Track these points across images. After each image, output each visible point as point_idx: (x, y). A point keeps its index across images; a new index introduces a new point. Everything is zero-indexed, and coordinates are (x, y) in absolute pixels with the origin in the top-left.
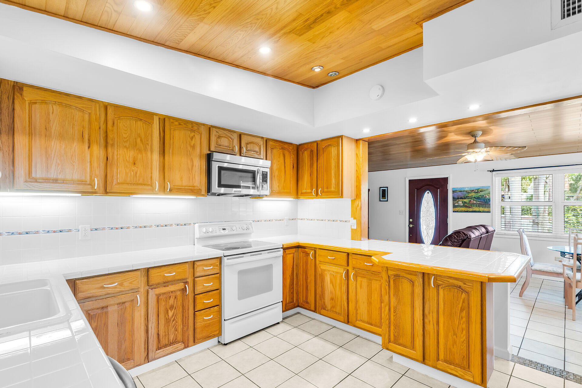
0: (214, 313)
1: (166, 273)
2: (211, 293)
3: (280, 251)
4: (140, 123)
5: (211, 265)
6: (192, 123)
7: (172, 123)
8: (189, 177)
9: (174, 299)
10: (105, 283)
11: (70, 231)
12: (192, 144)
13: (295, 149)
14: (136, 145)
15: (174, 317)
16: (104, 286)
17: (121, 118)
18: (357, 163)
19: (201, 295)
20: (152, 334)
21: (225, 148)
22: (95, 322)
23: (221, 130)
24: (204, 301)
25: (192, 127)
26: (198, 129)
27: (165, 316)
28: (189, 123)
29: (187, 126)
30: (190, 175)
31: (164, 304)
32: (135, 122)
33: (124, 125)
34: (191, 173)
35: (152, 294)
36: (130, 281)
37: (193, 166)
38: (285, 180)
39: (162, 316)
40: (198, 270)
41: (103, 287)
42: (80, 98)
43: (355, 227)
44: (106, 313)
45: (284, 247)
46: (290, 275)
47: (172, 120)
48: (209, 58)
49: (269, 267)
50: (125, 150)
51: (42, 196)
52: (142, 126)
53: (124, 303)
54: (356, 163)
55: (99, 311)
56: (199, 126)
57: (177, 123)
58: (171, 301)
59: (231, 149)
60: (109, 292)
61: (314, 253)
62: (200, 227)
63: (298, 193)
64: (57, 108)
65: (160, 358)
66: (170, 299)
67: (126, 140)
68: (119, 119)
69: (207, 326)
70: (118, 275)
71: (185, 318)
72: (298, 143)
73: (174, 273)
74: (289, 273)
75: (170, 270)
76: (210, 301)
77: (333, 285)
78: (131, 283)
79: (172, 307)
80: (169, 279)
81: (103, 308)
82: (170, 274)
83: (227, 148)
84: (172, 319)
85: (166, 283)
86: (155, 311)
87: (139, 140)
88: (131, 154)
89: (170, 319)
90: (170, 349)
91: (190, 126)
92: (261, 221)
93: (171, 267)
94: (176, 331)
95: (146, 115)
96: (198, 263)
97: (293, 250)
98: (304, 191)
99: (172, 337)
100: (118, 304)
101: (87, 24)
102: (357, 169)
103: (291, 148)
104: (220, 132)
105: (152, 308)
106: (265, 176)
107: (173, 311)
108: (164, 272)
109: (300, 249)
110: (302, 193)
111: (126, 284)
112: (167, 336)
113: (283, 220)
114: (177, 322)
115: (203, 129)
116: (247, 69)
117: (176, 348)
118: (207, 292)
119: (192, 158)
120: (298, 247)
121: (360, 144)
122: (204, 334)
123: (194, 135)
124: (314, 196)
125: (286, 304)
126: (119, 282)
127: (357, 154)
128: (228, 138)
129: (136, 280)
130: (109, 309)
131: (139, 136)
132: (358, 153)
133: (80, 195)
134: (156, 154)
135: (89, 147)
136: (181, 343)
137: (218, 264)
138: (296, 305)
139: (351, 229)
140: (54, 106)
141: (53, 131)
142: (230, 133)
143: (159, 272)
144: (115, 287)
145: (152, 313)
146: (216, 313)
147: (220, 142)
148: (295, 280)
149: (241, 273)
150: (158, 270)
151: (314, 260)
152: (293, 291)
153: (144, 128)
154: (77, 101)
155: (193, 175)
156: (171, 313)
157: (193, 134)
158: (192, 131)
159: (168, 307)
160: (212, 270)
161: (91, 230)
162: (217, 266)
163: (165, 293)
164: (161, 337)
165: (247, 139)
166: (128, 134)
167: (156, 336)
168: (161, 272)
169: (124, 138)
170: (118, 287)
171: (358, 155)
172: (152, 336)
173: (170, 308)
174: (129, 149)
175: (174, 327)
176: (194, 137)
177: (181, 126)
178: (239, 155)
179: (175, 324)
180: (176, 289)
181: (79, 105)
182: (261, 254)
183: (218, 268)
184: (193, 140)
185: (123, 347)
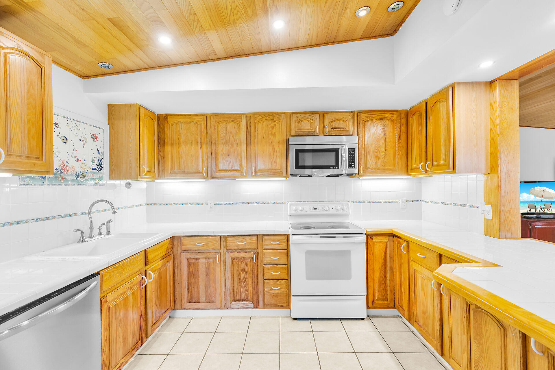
0: (282, 286)
1: (239, 242)
2: (278, 266)
3: (362, 237)
4: (232, 124)
5: (278, 241)
6: (272, 114)
7: (256, 118)
8: (271, 162)
9: (245, 264)
10: (197, 242)
11: (203, 204)
12: (273, 132)
13: (403, 115)
14: (229, 141)
15: (245, 279)
16: (197, 244)
17: (220, 122)
18: (492, 117)
19: (269, 266)
20: (229, 288)
21: (306, 130)
22: (191, 267)
23: (301, 114)
24: (272, 273)
25: (273, 118)
26: (279, 118)
27: (238, 277)
28: (270, 115)
29: (269, 117)
30: (272, 160)
31: (237, 266)
32: (229, 124)
33: (221, 128)
34: (273, 158)
35: (229, 256)
36: (213, 243)
37: (274, 152)
38: (386, 155)
39: (236, 275)
40: (265, 243)
41: (195, 244)
42: (196, 115)
43: (490, 217)
44: (198, 263)
45: (367, 233)
46: (380, 267)
47: (256, 116)
48: (248, 54)
49: (346, 254)
50: (222, 146)
51: (188, 181)
52: (233, 125)
53: (209, 258)
54: (491, 119)
55: (194, 261)
56: (279, 115)
57: (260, 117)
58: (243, 265)
59: (312, 130)
60: (200, 249)
61: (407, 245)
62: (291, 205)
63: (408, 169)
64: (184, 125)
65: (234, 309)
66: (241, 263)
67: (223, 138)
68: (218, 124)
69: (275, 296)
70: (205, 237)
71: (254, 282)
72: (407, 108)
73: (245, 243)
74: (377, 265)
75: (242, 240)
76: (277, 273)
77: (424, 293)
78: (213, 245)
79: (243, 270)
80: (241, 247)
81: (196, 259)
82: (240, 243)
83: (308, 130)
84: (244, 280)
85: (239, 250)
86: (231, 270)
87: (231, 137)
88: (227, 147)
89: (241, 280)
90: (242, 304)
91: (271, 117)
92: (364, 202)
93: (243, 237)
94: (247, 291)
95: (236, 117)
96: (265, 237)
97: (386, 239)
98: (414, 166)
99: (243, 295)
100: (206, 258)
101: (162, 67)
102: (492, 127)
103: (395, 116)
104: (300, 117)
105: (228, 268)
106: (352, 153)
107: (244, 274)
108: (237, 241)
109: (395, 238)
110: (412, 169)
111: (210, 245)
112: (240, 293)
113: (396, 202)
114: (247, 284)
115: (283, 117)
116: (290, 49)
117: (247, 306)
118: (276, 265)
119: (273, 145)
120: (392, 235)
121: (495, 87)
122: (273, 302)
123: (275, 125)
124: (423, 172)
125: (374, 301)
126: (206, 242)
127: (491, 105)
128: (310, 120)
129: (216, 243)
130: (200, 261)
131: (231, 133)
132: (492, 102)
133: (204, 180)
134: (244, 145)
135: (201, 148)
136: (251, 303)
137: (286, 240)
138: (392, 305)
139: (485, 219)
140: (182, 124)
141: (182, 140)
142: (310, 115)
143: (233, 239)
144: (203, 246)
145: (228, 271)
146: (284, 286)
147: (300, 126)
148: (388, 275)
149: (309, 253)
150: (233, 238)
151: (407, 254)
152: (386, 287)
153: (235, 127)
154: (193, 118)
155: (275, 160)
156: (242, 275)
157: (274, 123)
158: (273, 121)
159: (240, 270)
160: (279, 245)
161: (214, 204)
162: (284, 242)
163: (238, 258)
164: (235, 293)
165: (330, 117)
166: (224, 134)
167: (231, 291)
168: (235, 240)
169: (222, 137)
170: (205, 246)
171: (494, 106)
172: (229, 289)
173: (242, 271)
174: (225, 145)
175: (245, 287)
176: (275, 126)
177: (263, 119)
178: (323, 135)
179: (246, 285)
180: (246, 256)
181: (195, 120)
182: (335, 237)
183: (286, 244)
184: (274, 129)
185: (209, 291)
